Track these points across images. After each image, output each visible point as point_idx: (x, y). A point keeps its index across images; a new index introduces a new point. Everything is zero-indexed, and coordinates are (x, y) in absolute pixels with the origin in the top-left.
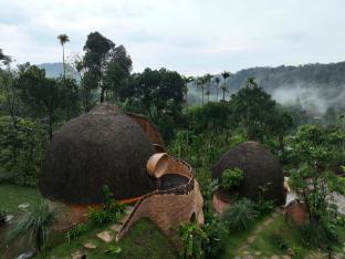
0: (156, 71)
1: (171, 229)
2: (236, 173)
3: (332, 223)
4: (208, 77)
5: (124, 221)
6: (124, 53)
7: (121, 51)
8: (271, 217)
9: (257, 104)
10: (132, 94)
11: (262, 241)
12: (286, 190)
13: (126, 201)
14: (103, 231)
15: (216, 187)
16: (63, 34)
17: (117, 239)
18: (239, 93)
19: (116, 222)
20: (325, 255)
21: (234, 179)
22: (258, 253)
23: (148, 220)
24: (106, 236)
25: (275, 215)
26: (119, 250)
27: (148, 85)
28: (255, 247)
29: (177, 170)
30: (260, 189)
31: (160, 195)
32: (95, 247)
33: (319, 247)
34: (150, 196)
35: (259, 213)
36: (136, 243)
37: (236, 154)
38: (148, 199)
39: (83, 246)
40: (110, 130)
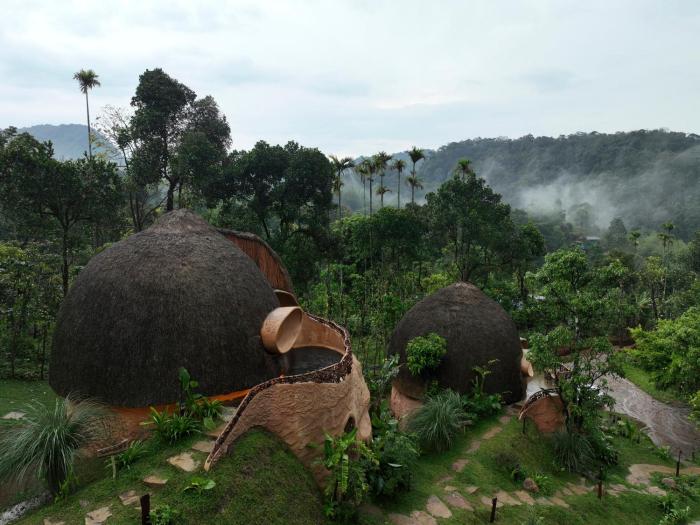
0: (278, 148)
1: (308, 447)
2: (434, 342)
3: (609, 432)
4: (382, 159)
5: (220, 435)
6: (214, 111)
7: (208, 106)
8: (499, 424)
9: (474, 213)
10: (231, 192)
11: (480, 467)
12: (526, 375)
13: (223, 398)
14: (179, 453)
15: (396, 370)
16: (86, 70)
17: (207, 466)
18: (441, 191)
19: (204, 437)
20: (593, 488)
21: (427, 354)
22: (472, 489)
23: (265, 430)
24: (186, 462)
25: (505, 420)
26: (211, 485)
27: (262, 175)
28: (466, 479)
29: (320, 339)
30: (478, 373)
31: (288, 384)
32: (164, 482)
33: (583, 476)
34: (269, 385)
35: (475, 416)
36: (242, 472)
37: (432, 308)
38: (265, 391)
39: (141, 481)
40: (190, 263)
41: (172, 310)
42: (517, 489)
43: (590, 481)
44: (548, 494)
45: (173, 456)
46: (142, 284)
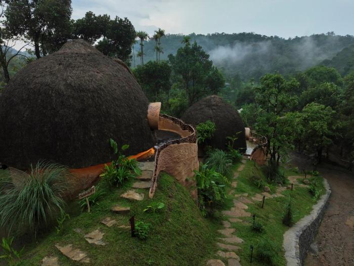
1: (187, 180)
2: (210, 125)
8: (242, 163)
11: (242, 184)
14: (126, 191)
17: (151, 195)
19: (136, 180)
21: (207, 131)
22: (246, 195)
24: (134, 195)
25: (243, 161)
26: (162, 205)
28: (240, 190)
30: (229, 140)
31: (177, 144)
32: (129, 208)
33: (279, 183)
34: (167, 146)
35: (231, 161)
36: (170, 197)
37: (201, 109)
38: (165, 149)
39: (111, 211)
40: (102, 71)
41: (98, 102)
42: (262, 192)
43: (282, 186)
44: (275, 192)
45: (123, 193)
46: (73, 84)
